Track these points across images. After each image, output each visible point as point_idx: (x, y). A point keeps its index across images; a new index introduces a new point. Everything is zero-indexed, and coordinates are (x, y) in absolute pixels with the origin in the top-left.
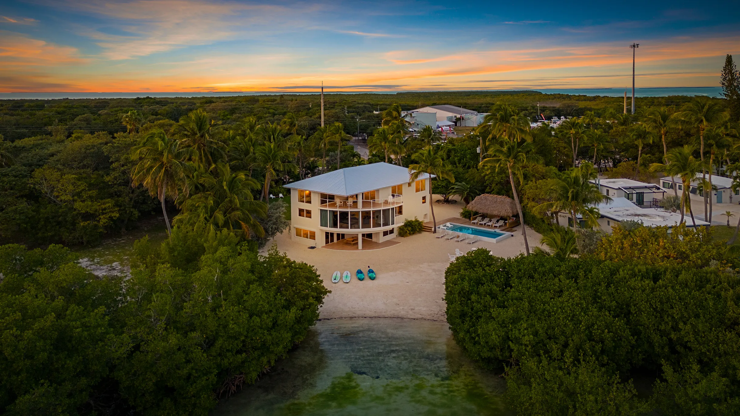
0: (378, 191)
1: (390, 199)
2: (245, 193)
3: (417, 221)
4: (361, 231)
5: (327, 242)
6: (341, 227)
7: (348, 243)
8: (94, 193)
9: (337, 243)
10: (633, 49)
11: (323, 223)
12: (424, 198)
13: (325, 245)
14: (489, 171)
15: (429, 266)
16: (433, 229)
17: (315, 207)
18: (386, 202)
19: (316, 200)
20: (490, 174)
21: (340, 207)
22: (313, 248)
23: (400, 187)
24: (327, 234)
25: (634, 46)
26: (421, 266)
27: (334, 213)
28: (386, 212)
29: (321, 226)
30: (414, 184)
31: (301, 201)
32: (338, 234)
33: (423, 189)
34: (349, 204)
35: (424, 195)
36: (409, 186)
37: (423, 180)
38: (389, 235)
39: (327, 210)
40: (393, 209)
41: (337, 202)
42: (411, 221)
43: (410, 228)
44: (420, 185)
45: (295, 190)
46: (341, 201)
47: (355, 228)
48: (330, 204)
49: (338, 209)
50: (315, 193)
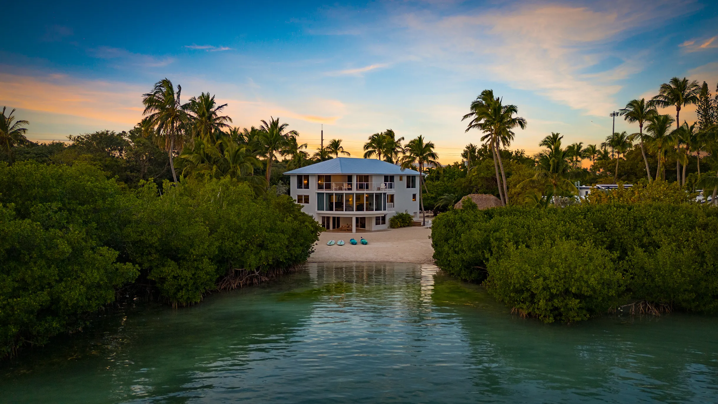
0: (372, 176)
2: (247, 166)
3: (407, 214)
4: (355, 213)
6: (336, 210)
7: (342, 230)
9: (333, 231)
10: (613, 117)
11: (320, 207)
12: (414, 196)
14: (476, 173)
16: (422, 223)
17: (313, 191)
18: (379, 189)
19: (313, 183)
20: (476, 175)
21: (336, 190)
23: (392, 178)
24: (324, 219)
25: (614, 114)
27: (330, 195)
28: (378, 196)
29: (318, 210)
30: (405, 179)
31: (300, 186)
32: (334, 218)
33: (414, 186)
34: (344, 188)
35: (414, 193)
36: (401, 179)
37: (414, 177)
38: (381, 225)
39: (324, 193)
40: (385, 194)
41: (333, 185)
42: (402, 213)
43: (400, 220)
44: (411, 181)
45: (294, 176)
46: (336, 184)
47: (349, 210)
48: (326, 187)
49: (333, 191)
50: (313, 176)
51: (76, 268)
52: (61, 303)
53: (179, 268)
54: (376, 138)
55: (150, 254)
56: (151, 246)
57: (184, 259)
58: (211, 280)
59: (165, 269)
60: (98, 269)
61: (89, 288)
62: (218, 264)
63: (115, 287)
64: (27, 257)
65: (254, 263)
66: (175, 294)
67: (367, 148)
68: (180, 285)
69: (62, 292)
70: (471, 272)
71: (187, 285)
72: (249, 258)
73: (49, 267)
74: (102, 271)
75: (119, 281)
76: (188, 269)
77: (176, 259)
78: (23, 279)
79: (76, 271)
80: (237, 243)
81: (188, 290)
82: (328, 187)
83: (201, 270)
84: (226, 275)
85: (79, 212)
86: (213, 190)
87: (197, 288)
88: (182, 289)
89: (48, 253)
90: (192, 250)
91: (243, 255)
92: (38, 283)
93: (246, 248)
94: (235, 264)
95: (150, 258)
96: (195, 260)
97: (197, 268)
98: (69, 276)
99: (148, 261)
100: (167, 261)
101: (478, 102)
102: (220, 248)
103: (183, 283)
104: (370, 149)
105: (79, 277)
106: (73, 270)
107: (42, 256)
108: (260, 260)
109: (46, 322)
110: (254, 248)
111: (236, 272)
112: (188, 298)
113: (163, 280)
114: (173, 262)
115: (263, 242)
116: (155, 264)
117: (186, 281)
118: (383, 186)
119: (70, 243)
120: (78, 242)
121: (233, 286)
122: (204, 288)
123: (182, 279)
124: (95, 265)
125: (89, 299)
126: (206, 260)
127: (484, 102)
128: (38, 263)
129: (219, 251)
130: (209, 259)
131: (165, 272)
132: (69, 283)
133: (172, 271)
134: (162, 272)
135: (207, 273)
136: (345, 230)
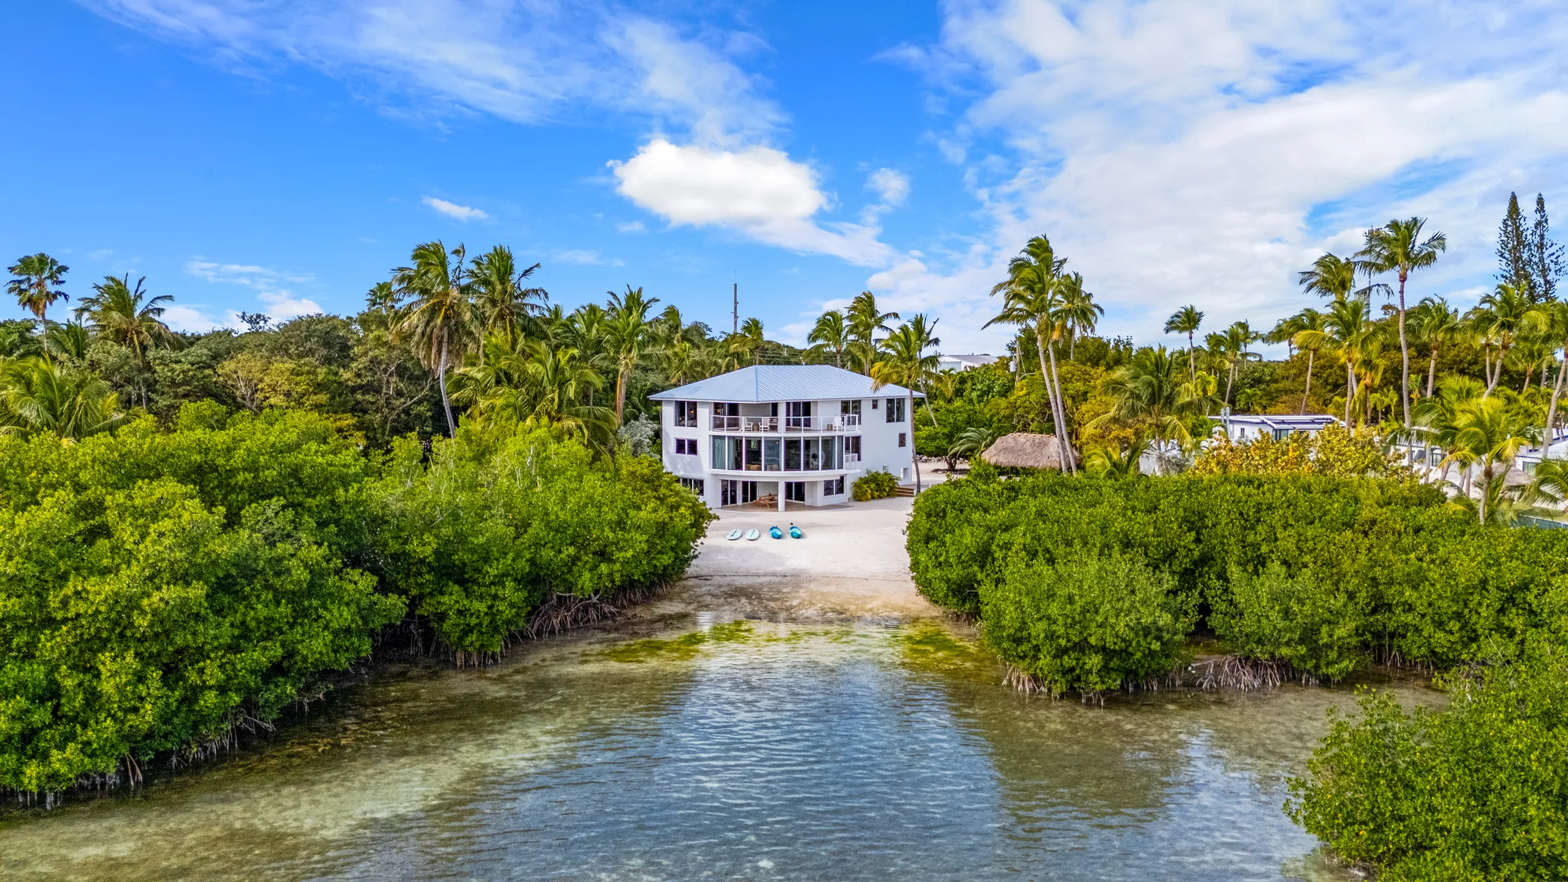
0: (816, 402)
1: (838, 423)
3: (886, 474)
4: (783, 476)
5: (725, 502)
6: (748, 469)
7: (761, 505)
8: (323, 398)
9: (743, 508)
11: (717, 463)
12: (902, 438)
13: (720, 505)
14: (1024, 392)
17: (703, 431)
18: (830, 428)
19: (705, 415)
21: (748, 430)
23: (857, 404)
24: (725, 485)
27: (737, 442)
28: (828, 442)
29: (714, 467)
30: (883, 406)
31: (679, 423)
32: (745, 484)
33: (900, 419)
34: (763, 426)
35: (902, 431)
36: (875, 406)
37: (901, 401)
39: (723, 437)
40: (841, 437)
41: (743, 420)
42: (877, 473)
43: (873, 486)
44: (894, 410)
45: (669, 402)
46: (749, 420)
47: (772, 469)
48: (729, 426)
49: (742, 433)
50: (704, 403)
51: (315, 603)
52: (299, 658)
53: (467, 597)
54: (830, 320)
55: (420, 574)
56: (422, 561)
57: (475, 582)
58: (517, 614)
59: (445, 599)
60: (347, 604)
61: (336, 633)
62: (529, 587)
63: (372, 633)
64: (247, 589)
65: (588, 585)
66: (461, 639)
68: (468, 625)
69: (299, 642)
70: (964, 601)
71: (480, 624)
72: (580, 576)
73: (278, 603)
74: (353, 608)
75: (377, 623)
76: (481, 598)
77: (462, 582)
78: (243, 623)
79: (316, 609)
80: (560, 552)
81: (482, 633)
82: (734, 424)
83: (502, 600)
84: (543, 602)
85: (310, 510)
86: (520, 453)
87: (496, 630)
88: (472, 632)
89: (277, 582)
90: (487, 568)
91: (570, 570)
92: (264, 628)
93: (575, 559)
94: (557, 586)
95: (420, 580)
96: (493, 583)
97: (495, 597)
98: (306, 616)
99: (417, 584)
100: (447, 585)
101: (1023, 259)
102: (532, 562)
103: (474, 621)
105: (319, 617)
106: (310, 606)
107: (268, 587)
108: (600, 578)
109: (277, 686)
110: (589, 558)
111: (559, 598)
112: (482, 645)
113: (442, 617)
114: (456, 588)
115: (606, 546)
116: (428, 590)
117: (478, 617)
118: (837, 421)
119: (306, 566)
120: (317, 564)
121: (555, 621)
122: (508, 629)
123: (472, 615)
124: (342, 598)
125: (335, 651)
126: (510, 584)
127: (1033, 260)
128: (263, 597)
129: (531, 565)
130: (515, 580)
131: (444, 604)
132: (306, 628)
133: (457, 602)
134: (439, 603)
135: (512, 605)
136: (764, 506)
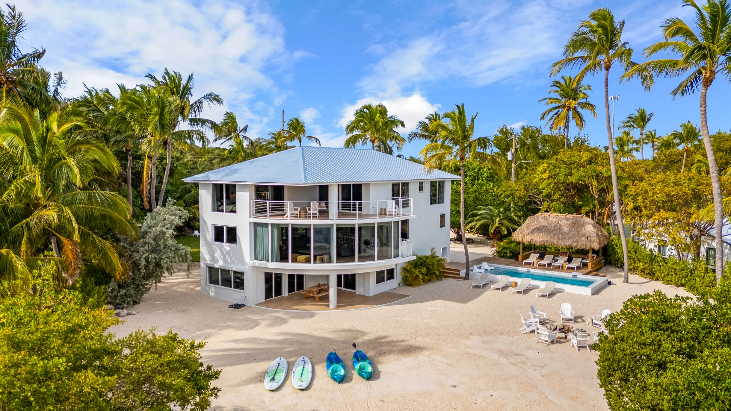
0: (368, 185)
1: (391, 205)
3: (434, 257)
4: (335, 268)
5: (268, 294)
6: (295, 260)
7: (309, 298)
9: (289, 298)
11: (260, 254)
12: (443, 218)
13: (263, 300)
15: (485, 342)
16: (463, 273)
17: (244, 219)
18: (383, 213)
19: (245, 201)
21: (294, 216)
22: (238, 306)
23: (406, 187)
24: (268, 277)
26: (468, 342)
27: (283, 229)
28: (383, 229)
29: (256, 259)
30: (427, 188)
31: (218, 208)
32: (291, 277)
33: (441, 201)
34: (311, 212)
35: (442, 213)
36: (421, 189)
37: (441, 183)
38: (386, 282)
39: (266, 225)
40: (396, 223)
41: (288, 205)
42: (424, 255)
43: (423, 270)
44: (437, 192)
45: (206, 185)
46: (295, 205)
47: (322, 261)
48: (273, 210)
49: (288, 220)
50: (245, 187)
54: (366, 113)
67: (351, 130)
82: (279, 210)
104: (356, 133)
136: (313, 298)
